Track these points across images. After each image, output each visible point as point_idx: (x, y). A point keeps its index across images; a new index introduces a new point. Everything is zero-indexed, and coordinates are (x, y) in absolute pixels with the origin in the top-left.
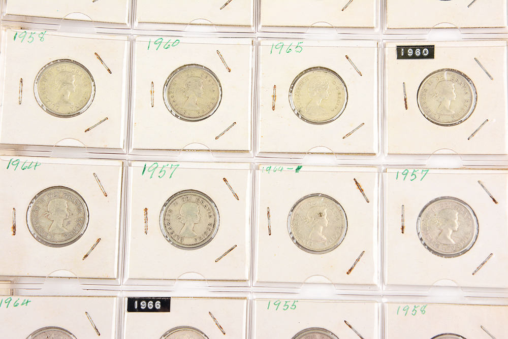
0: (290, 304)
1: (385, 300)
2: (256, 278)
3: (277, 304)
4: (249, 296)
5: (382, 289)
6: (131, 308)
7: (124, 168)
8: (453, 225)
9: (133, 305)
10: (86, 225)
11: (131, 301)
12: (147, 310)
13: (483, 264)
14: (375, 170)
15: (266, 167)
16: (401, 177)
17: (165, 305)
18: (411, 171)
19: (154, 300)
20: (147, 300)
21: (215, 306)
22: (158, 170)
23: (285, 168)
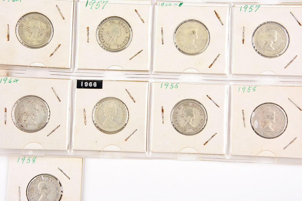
0: (174, 85)
1: (231, 83)
2: (154, 70)
3: (166, 85)
4: (150, 80)
5: (230, 77)
6: (79, 86)
7: (75, 2)
8: (274, 38)
9: (80, 84)
10: (52, 36)
11: (79, 82)
12: (88, 87)
13: (291, 62)
14: (228, 5)
15: (161, 3)
16: (243, 9)
17: (99, 85)
18: (249, 6)
19: (93, 81)
20: (89, 81)
21: (129, 86)
22: (95, 4)
23: (173, 4)
